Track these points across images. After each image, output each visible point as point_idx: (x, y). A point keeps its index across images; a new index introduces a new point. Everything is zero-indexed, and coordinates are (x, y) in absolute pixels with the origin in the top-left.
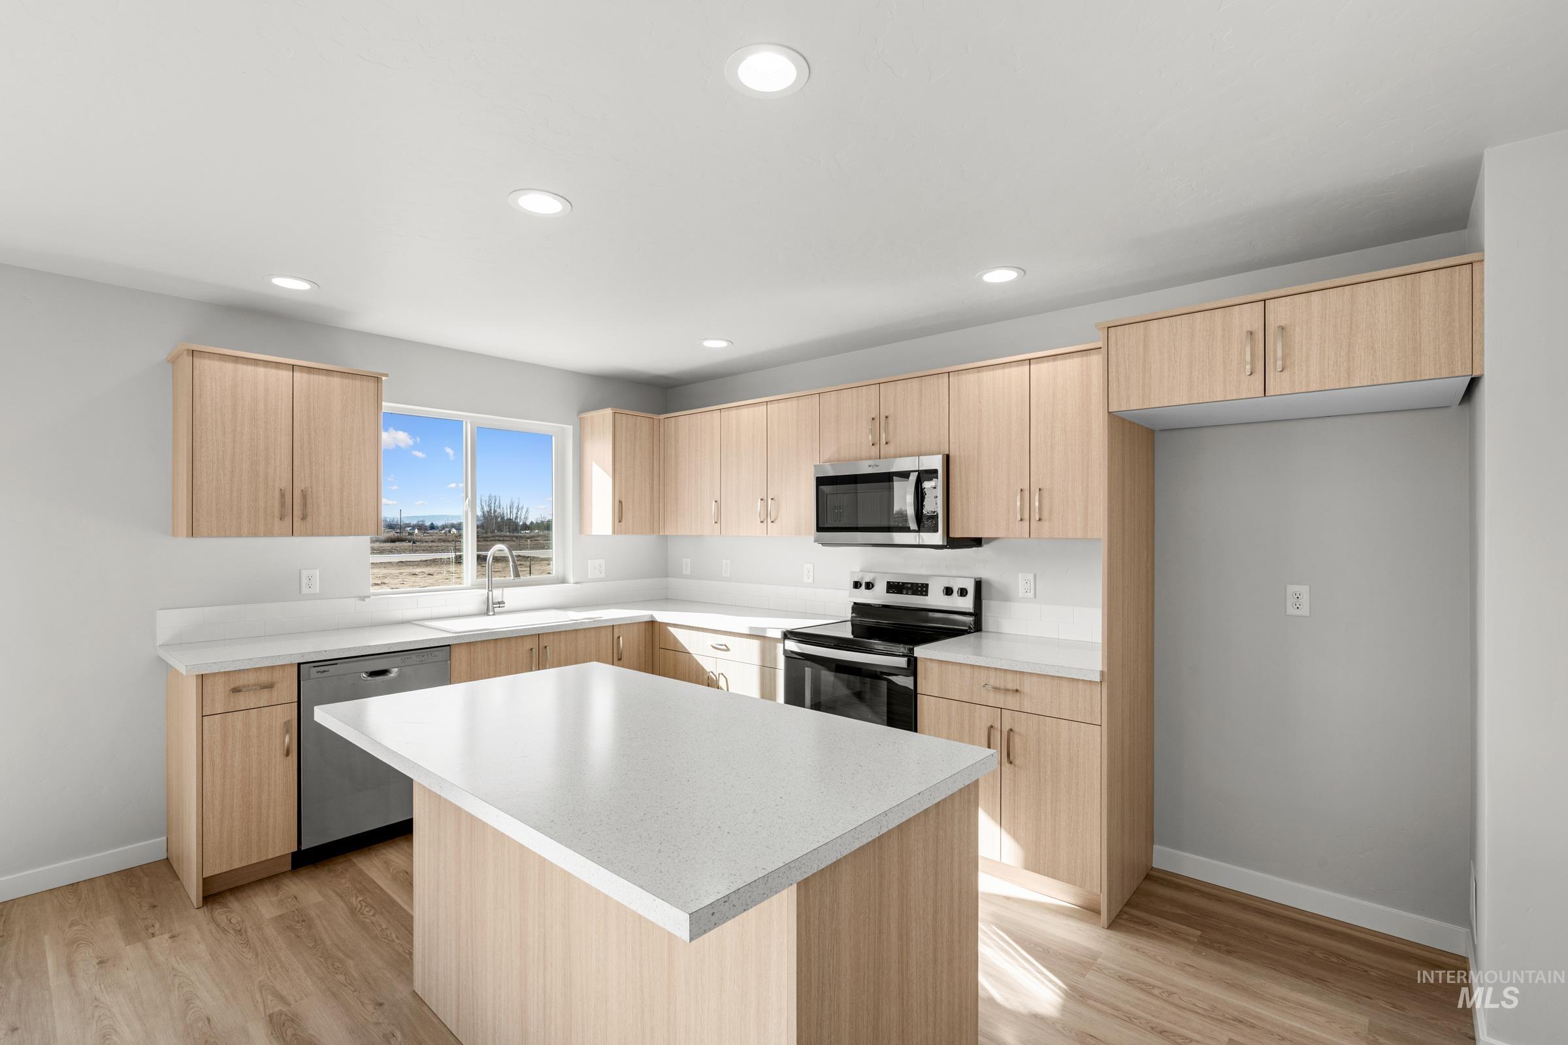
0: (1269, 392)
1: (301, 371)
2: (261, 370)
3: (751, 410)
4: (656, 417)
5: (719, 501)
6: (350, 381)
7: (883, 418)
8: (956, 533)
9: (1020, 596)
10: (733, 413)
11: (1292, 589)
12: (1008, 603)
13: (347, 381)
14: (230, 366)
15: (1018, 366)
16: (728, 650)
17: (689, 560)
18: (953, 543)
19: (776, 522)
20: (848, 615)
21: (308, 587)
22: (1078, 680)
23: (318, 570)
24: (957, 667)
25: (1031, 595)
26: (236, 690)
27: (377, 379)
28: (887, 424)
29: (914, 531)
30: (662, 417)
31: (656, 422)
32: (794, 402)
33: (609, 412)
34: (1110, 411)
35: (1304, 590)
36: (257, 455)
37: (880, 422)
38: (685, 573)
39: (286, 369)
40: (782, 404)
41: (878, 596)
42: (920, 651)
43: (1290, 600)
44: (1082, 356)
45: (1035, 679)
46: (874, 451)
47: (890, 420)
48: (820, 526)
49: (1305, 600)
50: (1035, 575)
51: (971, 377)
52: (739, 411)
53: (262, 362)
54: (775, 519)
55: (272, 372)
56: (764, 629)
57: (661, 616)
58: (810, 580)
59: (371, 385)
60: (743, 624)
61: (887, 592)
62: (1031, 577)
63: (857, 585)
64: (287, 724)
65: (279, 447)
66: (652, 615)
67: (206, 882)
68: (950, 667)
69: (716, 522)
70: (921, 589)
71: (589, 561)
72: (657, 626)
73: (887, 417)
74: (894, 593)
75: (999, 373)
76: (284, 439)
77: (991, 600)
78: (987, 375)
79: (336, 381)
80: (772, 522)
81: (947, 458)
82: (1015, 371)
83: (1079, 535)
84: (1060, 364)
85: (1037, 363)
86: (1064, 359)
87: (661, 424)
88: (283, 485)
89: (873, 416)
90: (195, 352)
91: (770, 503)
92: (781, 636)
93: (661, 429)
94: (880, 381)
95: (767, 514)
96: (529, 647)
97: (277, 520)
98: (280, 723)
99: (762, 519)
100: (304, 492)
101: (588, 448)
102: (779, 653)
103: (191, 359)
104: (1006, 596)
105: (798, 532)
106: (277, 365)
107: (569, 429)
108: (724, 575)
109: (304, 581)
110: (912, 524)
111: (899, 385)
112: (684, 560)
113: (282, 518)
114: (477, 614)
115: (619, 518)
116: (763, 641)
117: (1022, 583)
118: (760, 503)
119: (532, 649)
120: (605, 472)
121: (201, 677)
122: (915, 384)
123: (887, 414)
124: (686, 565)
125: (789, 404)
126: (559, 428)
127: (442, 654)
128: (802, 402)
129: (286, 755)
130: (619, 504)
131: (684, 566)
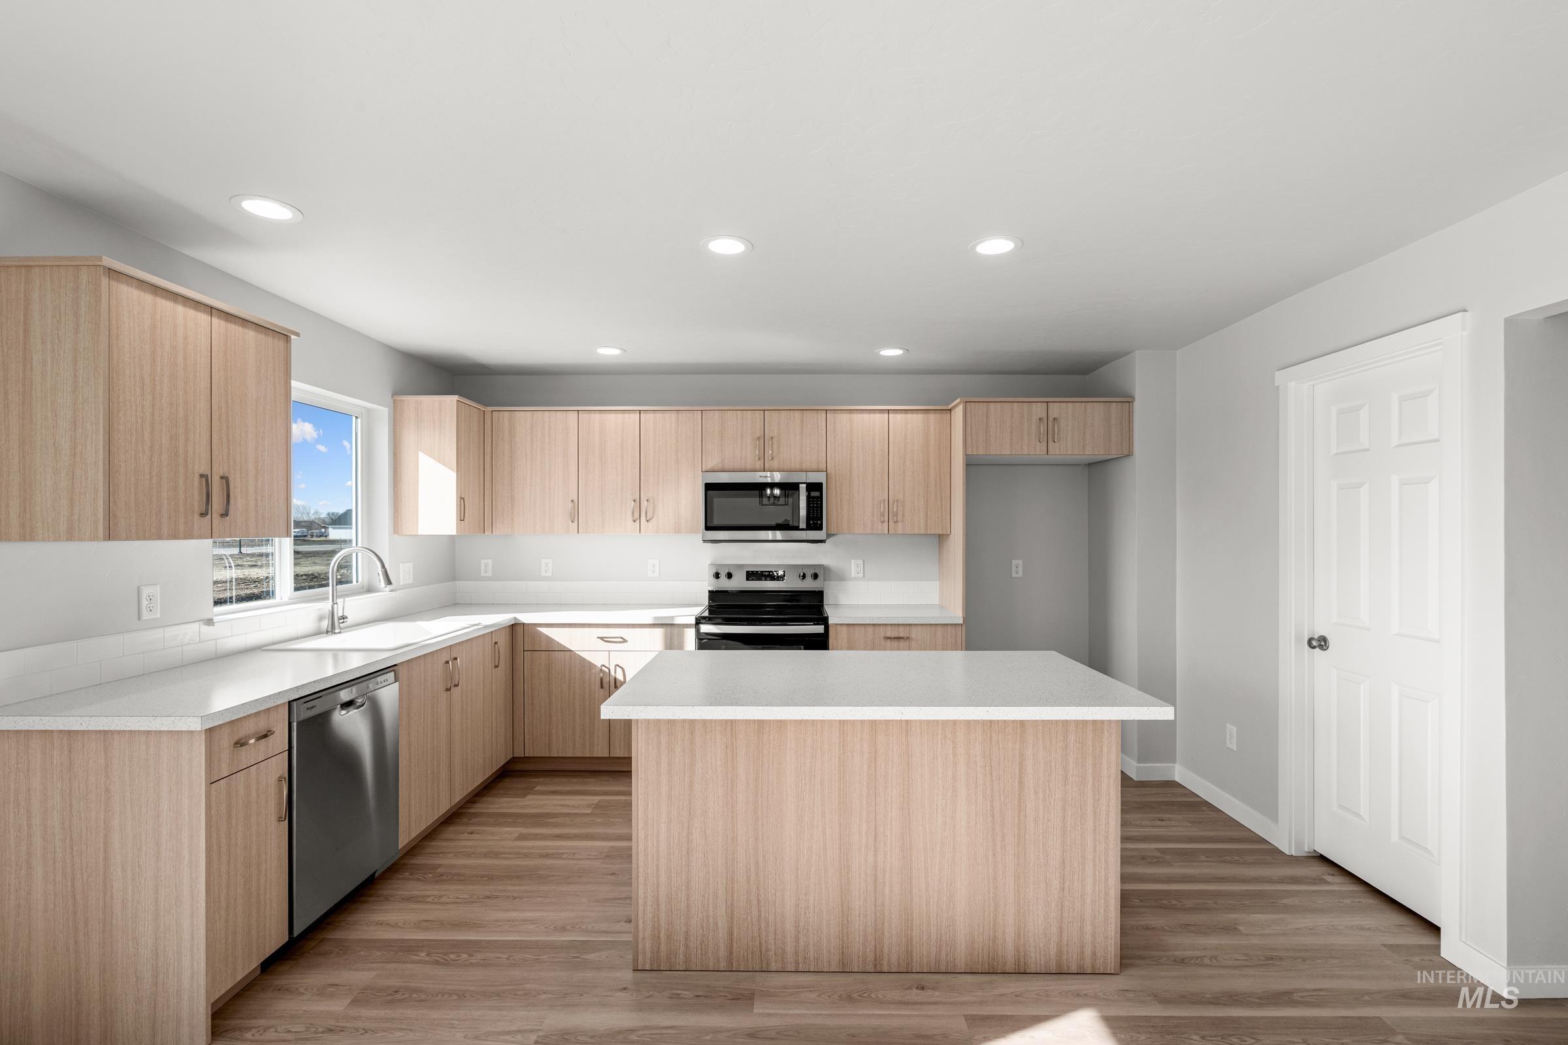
0: (1050, 453)
1: (219, 317)
2: (180, 309)
3: (620, 416)
4: (486, 408)
6: (264, 337)
7: (768, 441)
8: (833, 530)
9: (853, 575)
10: (597, 416)
11: (1014, 562)
12: (844, 582)
13: (261, 336)
14: (148, 298)
15: (880, 413)
16: (625, 641)
17: (490, 562)
19: (651, 521)
20: (706, 601)
21: (148, 610)
22: (947, 624)
23: (159, 586)
24: (863, 627)
25: (861, 575)
26: (240, 743)
27: (284, 336)
28: (772, 445)
30: (490, 409)
31: (483, 412)
32: (673, 415)
33: (452, 400)
34: (967, 454)
35: (1020, 562)
36: (176, 426)
37: (763, 440)
38: (488, 574)
39: (204, 312)
40: (659, 415)
41: (739, 583)
43: (1014, 569)
44: (924, 413)
45: (919, 628)
46: (759, 465)
47: (775, 440)
48: (708, 525)
49: (1020, 569)
50: (864, 561)
51: (844, 417)
52: (603, 415)
53: (181, 299)
54: (650, 519)
55: (191, 313)
56: (673, 618)
57: (526, 618)
58: (657, 574)
59: (281, 344)
60: (647, 616)
61: (747, 580)
62: (861, 562)
63: (717, 576)
64: (281, 779)
65: (198, 417)
66: (515, 618)
67: (214, 1007)
68: (856, 628)
69: (571, 521)
71: (401, 564)
72: (520, 630)
73: (772, 438)
74: (753, 580)
75: (866, 416)
76: (203, 405)
77: (830, 580)
78: (857, 417)
79: (251, 334)
80: (647, 521)
81: (828, 475)
82: (877, 417)
83: (922, 532)
84: (909, 416)
85: (894, 413)
86: (912, 413)
87: (488, 416)
88: (204, 469)
89: (758, 435)
90: (112, 273)
91: (644, 504)
92: (693, 622)
93: (488, 424)
94: (764, 408)
95: (641, 513)
96: (445, 659)
97: (196, 516)
98: (273, 780)
99: (635, 518)
100: (225, 479)
101: (409, 437)
102: (690, 637)
103: (105, 281)
104: (841, 577)
105: (678, 530)
106: (197, 305)
107: (383, 412)
108: (544, 574)
109: (145, 603)
110: (803, 525)
111: (783, 414)
112: (483, 562)
113: (202, 515)
114: (318, 633)
115: (462, 518)
116: (669, 629)
117: (854, 567)
118: (633, 503)
119: (447, 662)
120: (444, 464)
121: (210, 732)
122: (797, 414)
123: (771, 435)
124: (486, 566)
125: (667, 415)
126: (368, 410)
127: (392, 674)
128: (682, 416)
129: (280, 820)
130: (462, 500)
131: (483, 567)
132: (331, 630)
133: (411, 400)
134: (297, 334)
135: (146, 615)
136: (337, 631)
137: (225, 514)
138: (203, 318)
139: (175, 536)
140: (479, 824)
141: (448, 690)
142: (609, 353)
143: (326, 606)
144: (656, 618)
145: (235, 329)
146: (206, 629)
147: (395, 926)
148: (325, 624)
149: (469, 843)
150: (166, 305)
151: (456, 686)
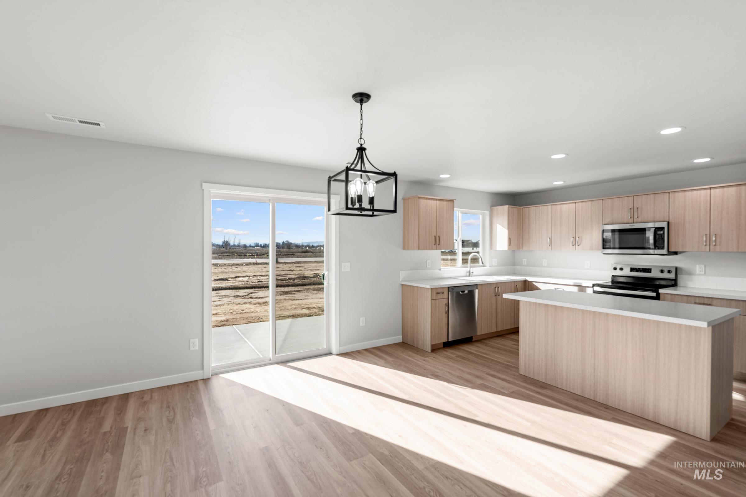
1: (438, 201)
3: (568, 205)
4: (519, 207)
5: (551, 238)
6: (448, 203)
7: (635, 209)
8: (672, 249)
9: (697, 273)
10: (559, 206)
12: (691, 276)
15: (705, 190)
17: (526, 260)
18: (670, 253)
19: (580, 245)
23: (429, 261)
24: (680, 297)
25: (703, 273)
26: (437, 293)
27: (453, 201)
28: (637, 211)
29: (652, 249)
30: (522, 207)
31: (519, 209)
32: (590, 203)
33: (506, 207)
36: (430, 225)
37: (633, 210)
38: (523, 264)
40: (584, 203)
41: (626, 273)
42: (661, 291)
45: (717, 300)
46: (631, 220)
47: (639, 209)
48: (604, 247)
50: (705, 266)
51: (680, 194)
52: (561, 206)
53: (431, 199)
54: (580, 244)
55: (433, 201)
56: (582, 283)
57: (529, 279)
58: (589, 267)
59: (452, 203)
60: (571, 282)
61: (630, 271)
62: (703, 266)
63: (615, 269)
64: (446, 304)
66: (526, 279)
67: (432, 346)
68: (677, 296)
69: (549, 246)
70: (649, 270)
72: (527, 283)
73: (637, 208)
74: (635, 272)
75: (695, 192)
76: (435, 221)
77: (682, 274)
78: (688, 193)
79: (445, 203)
80: (578, 245)
81: (668, 223)
82: (703, 192)
83: (735, 251)
84: (725, 189)
85: (714, 189)
86: (727, 188)
87: (521, 210)
88: (435, 235)
89: (630, 207)
90: (419, 198)
91: (577, 239)
92: (592, 286)
93: (521, 212)
94: (634, 195)
95: (576, 242)
96: (494, 287)
97: (434, 245)
98: (444, 304)
99: (573, 244)
100: (439, 237)
101: (495, 219)
102: (590, 291)
103: (418, 199)
104: (690, 273)
105: (591, 249)
106: (434, 199)
107: (487, 213)
108: (544, 265)
109: (428, 264)
110: (652, 247)
111: (644, 197)
112: (524, 260)
113: (435, 245)
114: (466, 276)
115: (510, 244)
116: (580, 287)
117: (698, 269)
118: (572, 239)
119: (495, 288)
120: (504, 228)
121: (432, 289)
122: (652, 196)
123: (637, 207)
124: (525, 261)
125: (587, 203)
126: (484, 213)
127: (476, 287)
128: (594, 202)
129: (446, 313)
130: (510, 239)
131: (523, 262)
132: (469, 276)
133: (495, 208)
134: (455, 200)
135: (428, 267)
136: (470, 276)
137: (439, 245)
138: (435, 202)
139: (429, 249)
140: (505, 339)
141: (496, 296)
142: (558, 183)
143: (468, 269)
144: (574, 283)
145: (442, 202)
146: (439, 271)
147: (471, 349)
148: (468, 274)
149: (500, 342)
150: (428, 201)
151: (499, 295)
